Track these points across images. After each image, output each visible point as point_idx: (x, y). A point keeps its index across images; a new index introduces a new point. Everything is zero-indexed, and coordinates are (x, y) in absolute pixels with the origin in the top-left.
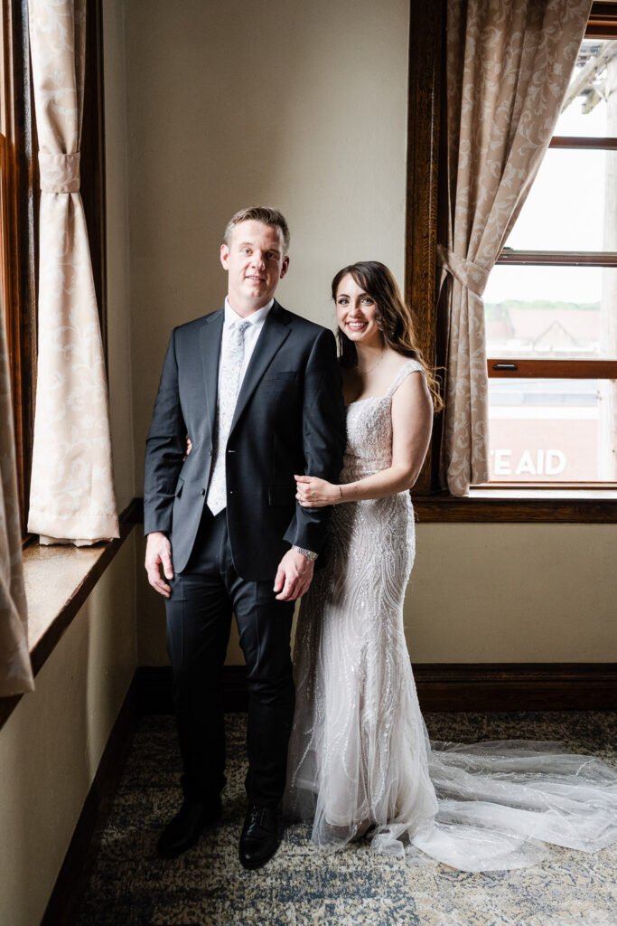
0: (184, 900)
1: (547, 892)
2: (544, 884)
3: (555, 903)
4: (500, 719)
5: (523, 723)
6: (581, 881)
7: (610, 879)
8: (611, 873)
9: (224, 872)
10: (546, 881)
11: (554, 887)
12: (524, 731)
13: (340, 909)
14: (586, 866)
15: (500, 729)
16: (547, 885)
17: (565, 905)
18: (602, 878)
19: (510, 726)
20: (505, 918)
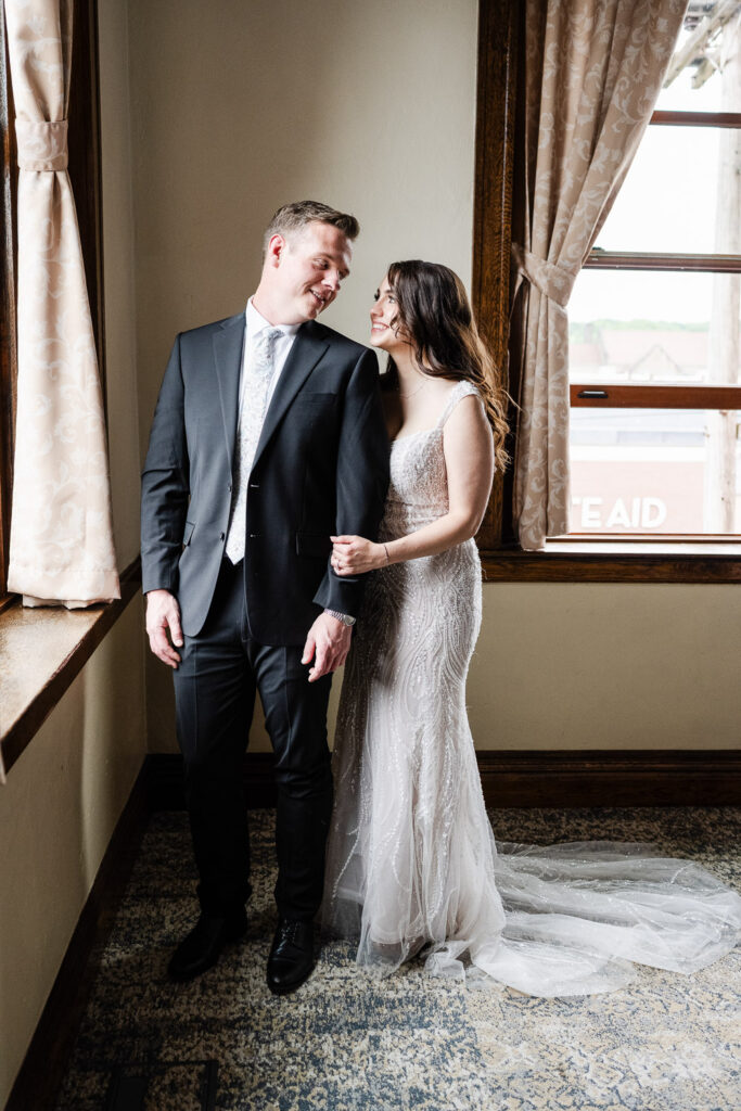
0: (199, 1032)
1: (634, 1021)
2: (630, 1012)
3: (642, 1034)
4: (582, 816)
5: (608, 822)
6: (675, 1007)
7: (709, 1006)
8: (711, 998)
9: (249, 999)
10: (633, 1007)
11: (642, 1015)
12: (610, 831)
13: (386, 1042)
14: (681, 990)
15: (581, 828)
16: (633, 1013)
17: (655, 1036)
18: (700, 1005)
19: (594, 824)
20: (583, 1052)
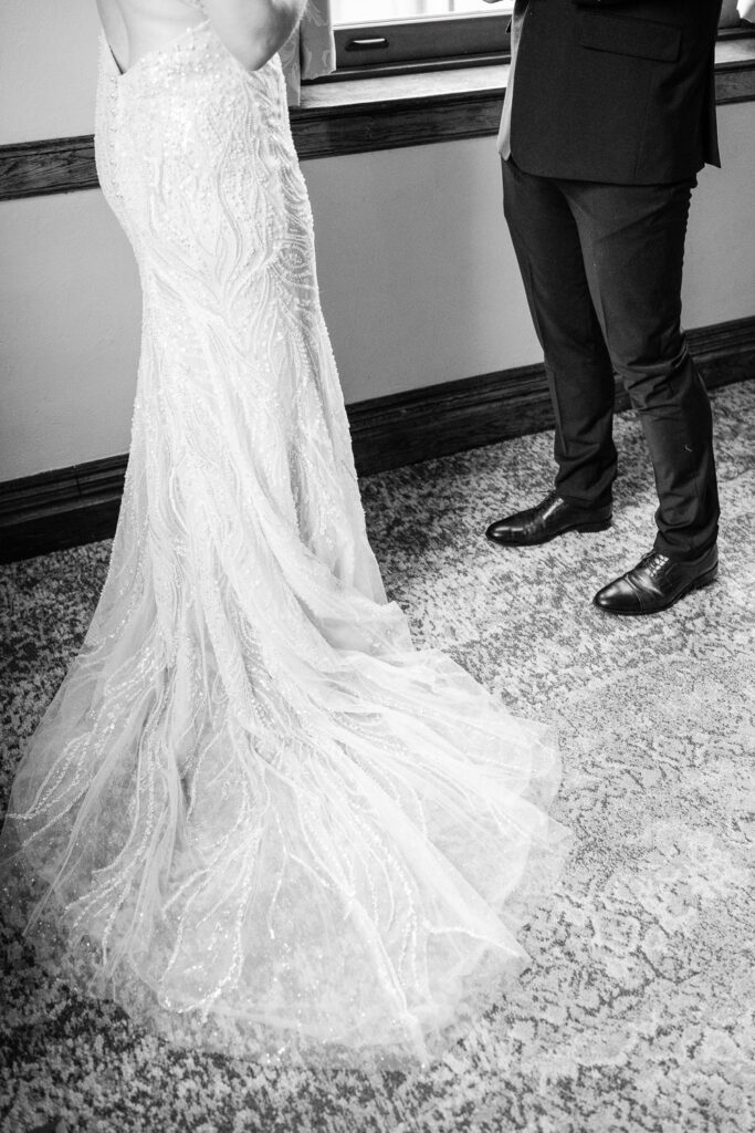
0: (10, 1065)
1: (610, 820)
2: (599, 805)
3: (630, 840)
4: (406, 482)
5: (441, 483)
6: (649, 778)
7: (684, 762)
8: (681, 749)
10: (600, 795)
11: (616, 804)
12: (448, 498)
14: (643, 745)
15: (412, 502)
16: (605, 804)
17: (646, 836)
18: (674, 763)
19: (425, 492)
20: (574, 899)
